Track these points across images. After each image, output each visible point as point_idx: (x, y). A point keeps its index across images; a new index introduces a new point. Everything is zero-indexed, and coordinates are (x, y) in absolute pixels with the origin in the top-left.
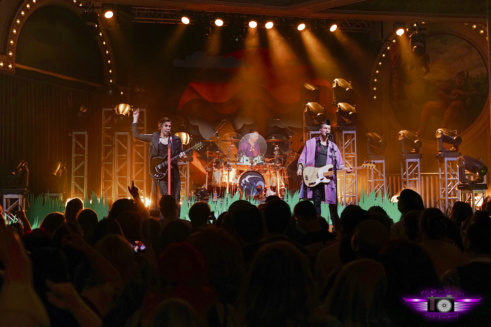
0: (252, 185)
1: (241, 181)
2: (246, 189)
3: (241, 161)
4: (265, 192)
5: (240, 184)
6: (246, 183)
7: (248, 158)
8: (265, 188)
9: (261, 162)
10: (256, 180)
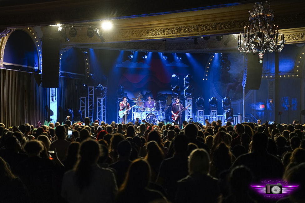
0: (151, 119)
1: (147, 118)
2: (149, 121)
3: (147, 110)
4: (156, 122)
5: (146, 119)
6: (149, 119)
7: (149, 109)
8: (156, 120)
9: (154, 110)
10: (153, 117)
